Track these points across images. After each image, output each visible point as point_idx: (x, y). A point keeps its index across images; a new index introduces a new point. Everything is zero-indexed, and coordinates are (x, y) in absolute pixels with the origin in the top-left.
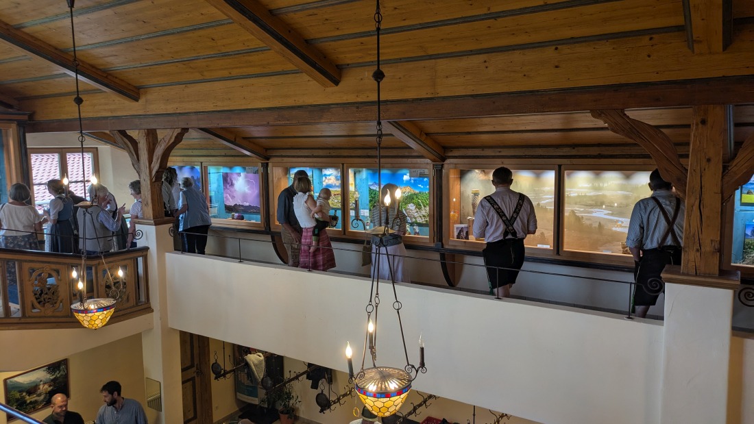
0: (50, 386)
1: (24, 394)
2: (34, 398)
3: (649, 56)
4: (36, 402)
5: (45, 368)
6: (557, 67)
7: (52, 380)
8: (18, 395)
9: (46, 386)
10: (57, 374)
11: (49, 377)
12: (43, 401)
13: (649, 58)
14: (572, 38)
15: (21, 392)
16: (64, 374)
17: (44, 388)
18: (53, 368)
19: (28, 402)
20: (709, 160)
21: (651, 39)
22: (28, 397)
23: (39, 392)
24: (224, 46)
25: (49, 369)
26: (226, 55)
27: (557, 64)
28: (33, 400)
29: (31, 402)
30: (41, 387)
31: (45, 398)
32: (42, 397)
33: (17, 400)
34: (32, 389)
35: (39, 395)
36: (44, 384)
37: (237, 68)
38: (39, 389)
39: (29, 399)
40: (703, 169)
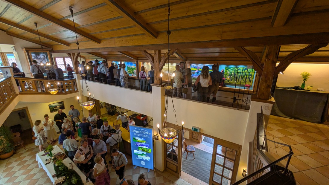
2: (56, 109)
4: (57, 109)
5: (58, 103)
15: (53, 107)
16: (63, 104)
18: (60, 103)
33: (52, 109)
34: (56, 107)
35: (57, 108)
36: (58, 106)
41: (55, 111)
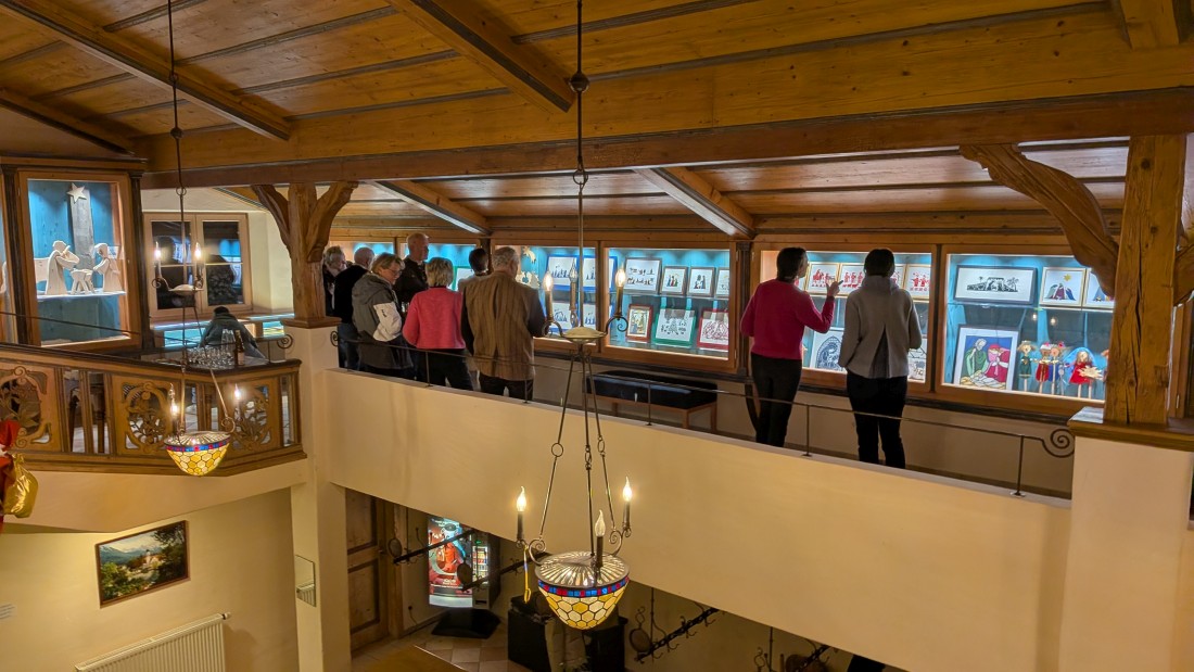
0: (160, 559)
1: (124, 568)
2: (138, 574)
3: (1057, 54)
4: (141, 580)
5: (153, 533)
6: (905, 74)
7: (164, 551)
8: (115, 569)
9: (155, 559)
10: (171, 543)
11: (160, 545)
12: (150, 580)
13: (1054, 57)
14: (930, 25)
15: (120, 564)
16: (180, 542)
17: (153, 562)
18: (165, 532)
19: (130, 579)
20: (1154, 230)
21: (1060, 24)
22: (129, 573)
23: (144, 566)
24: (394, 50)
25: (159, 534)
26: (399, 64)
27: (905, 69)
28: (136, 577)
29: (133, 580)
30: (148, 559)
31: (153, 576)
32: (149, 574)
33: (115, 576)
34: (136, 562)
35: (146, 571)
36: (153, 555)
37: (419, 85)
38: (145, 562)
39: (130, 575)
40: (1143, 246)
41: (127, 596)
